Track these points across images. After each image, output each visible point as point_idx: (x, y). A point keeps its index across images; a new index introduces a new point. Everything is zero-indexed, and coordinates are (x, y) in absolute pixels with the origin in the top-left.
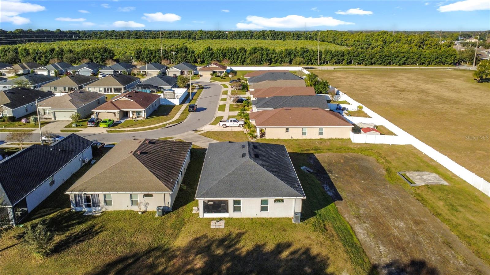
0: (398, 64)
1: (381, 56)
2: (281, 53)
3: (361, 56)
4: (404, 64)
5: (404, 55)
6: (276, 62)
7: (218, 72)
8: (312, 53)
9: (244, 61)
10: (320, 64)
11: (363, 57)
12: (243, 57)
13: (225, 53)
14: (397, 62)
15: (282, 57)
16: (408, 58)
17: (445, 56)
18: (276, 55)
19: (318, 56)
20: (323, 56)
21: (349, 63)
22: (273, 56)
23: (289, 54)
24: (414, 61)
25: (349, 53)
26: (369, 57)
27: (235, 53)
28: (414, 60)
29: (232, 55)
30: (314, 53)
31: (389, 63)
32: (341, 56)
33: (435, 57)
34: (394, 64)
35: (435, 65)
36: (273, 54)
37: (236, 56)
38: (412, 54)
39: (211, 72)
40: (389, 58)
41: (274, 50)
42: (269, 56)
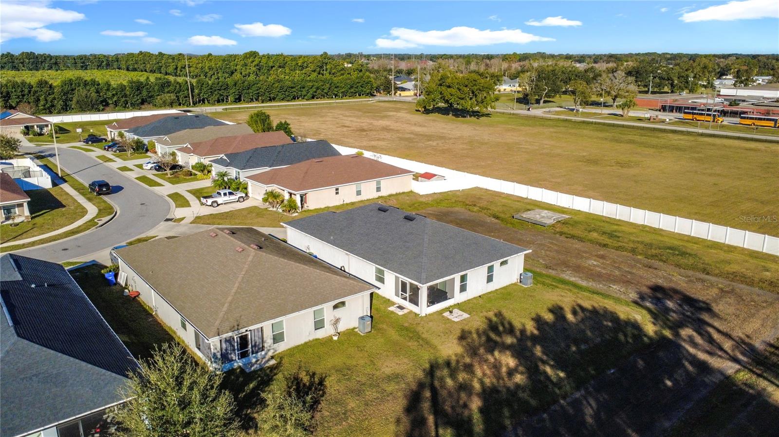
0: (306, 97)
1: (282, 88)
2: (122, 88)
3: (254, 88)
4: (313, 98)
5: (311, 84)
6: (116, 105)
7: (35, 127)
8: (178, 86)
9: (53, 106)
10: (195, 104)
11: (257, 90)
12: (50, 98)
13: (8, 93)
14: (305, 96)
15: (126, 96)
16: (318, 88)
17: (360, 84)
18: (114, 93)
19: (188, 90)
20: (196, 91)
21: (238, 100)
22: (110, 94)
23: (138, 90)
24: (325, 93)
25: (235, 85)
26: (267, 89)
27: (30, 92)
28: (325, 91)
29: (23, 95)
30: (180, 86)
31: (294, 98)
32: (224, 89)
33: (349, 86)
34: (300, 99)
35: (350, 96)
36: (108, 90)
37: (32, 97)
38: (322, 83)
39: (22, 127)
40: (294, 89)
41: (108, 84)
42: (101, 94)
